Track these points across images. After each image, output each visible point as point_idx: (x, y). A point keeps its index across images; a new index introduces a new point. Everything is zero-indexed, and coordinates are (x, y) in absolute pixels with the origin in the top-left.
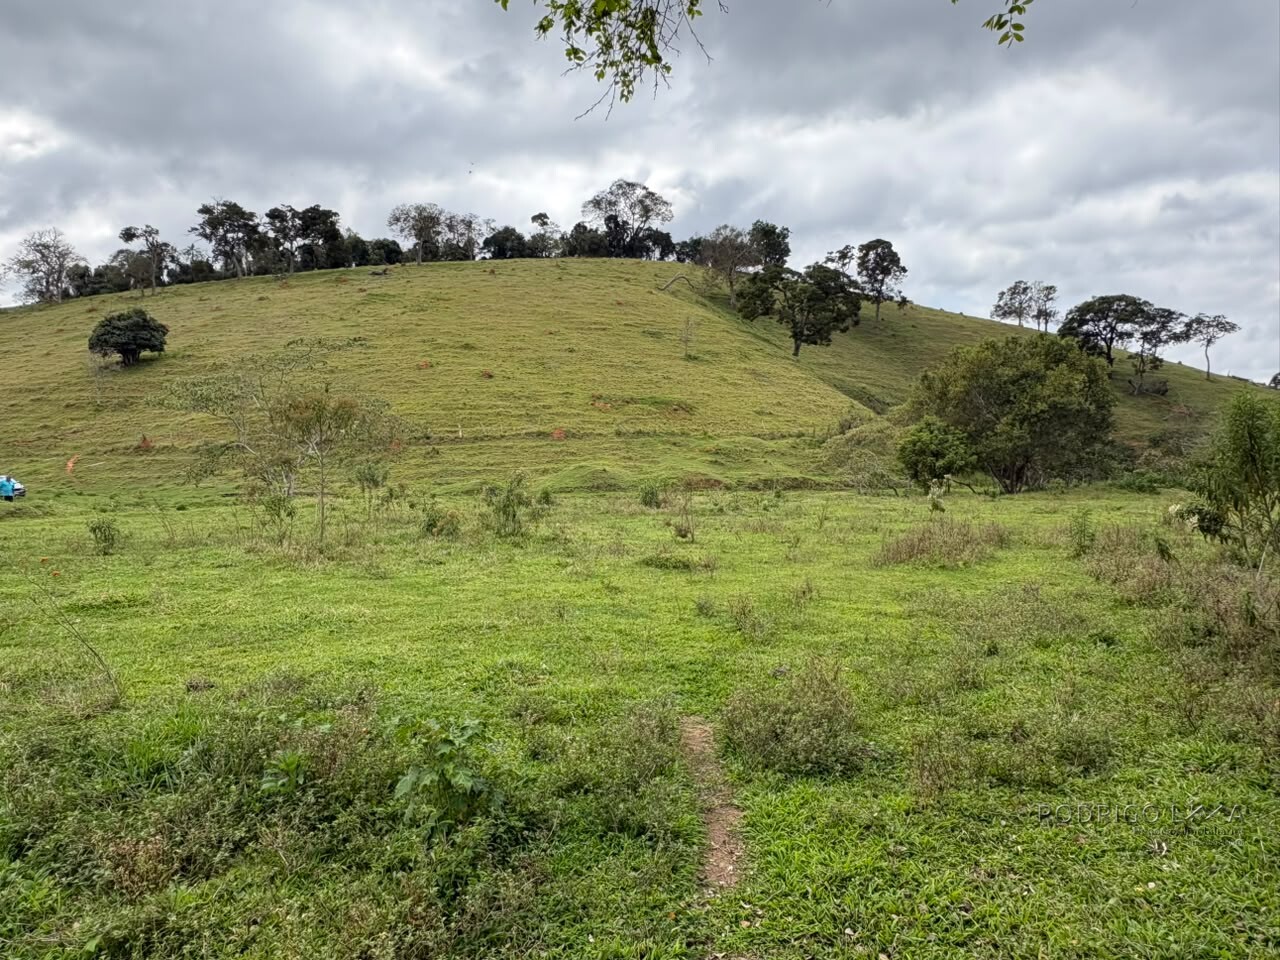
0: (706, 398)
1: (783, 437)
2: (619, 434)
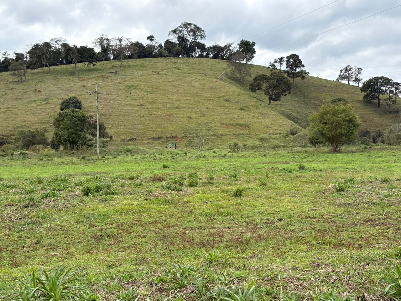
0: (252, 123)
1: (276, 134)
2: (234, 134)
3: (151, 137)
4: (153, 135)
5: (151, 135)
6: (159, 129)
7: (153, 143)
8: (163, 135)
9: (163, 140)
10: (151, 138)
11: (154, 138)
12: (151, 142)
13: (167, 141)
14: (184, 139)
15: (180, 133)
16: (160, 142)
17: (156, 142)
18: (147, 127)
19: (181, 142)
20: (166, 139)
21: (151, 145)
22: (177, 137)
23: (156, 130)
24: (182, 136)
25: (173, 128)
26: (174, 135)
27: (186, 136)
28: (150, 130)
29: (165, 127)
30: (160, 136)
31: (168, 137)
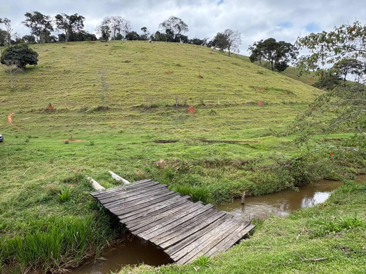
3: (137, 105)
4: (141, 101)
5: (137, 102)
6: (151, 92)
7: (139, 117)
8: (161, 101)
9: (160, 110)
10: (138, 107)
11: (142, 106)
12: (136, 115)
13: (168, 113)
14: (201, 110)
15: (191, 99)
16: (154, 115)
17: (147, 116)
18: (132, 88)
19: (196, 115)
20: (166, 108)
21: (137, 120)
22: (188, 106)
23: (147, 93)
24: (198, 104)
25: (177, 90)
26: (181, 102)
27: (204, 105)
28: (135, 92)
29: (163, 89)
30: (154, 103)
31: (170, 106)
